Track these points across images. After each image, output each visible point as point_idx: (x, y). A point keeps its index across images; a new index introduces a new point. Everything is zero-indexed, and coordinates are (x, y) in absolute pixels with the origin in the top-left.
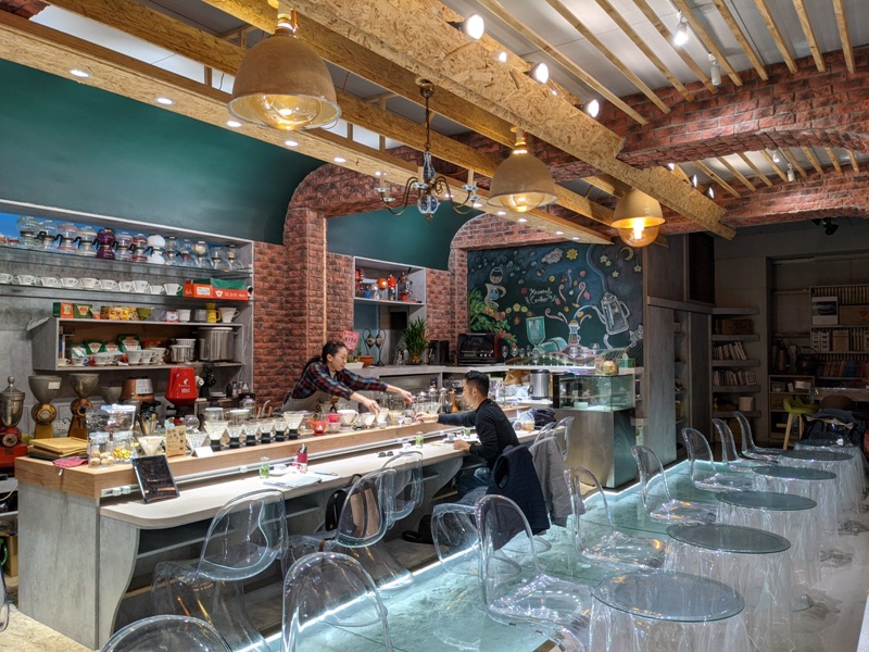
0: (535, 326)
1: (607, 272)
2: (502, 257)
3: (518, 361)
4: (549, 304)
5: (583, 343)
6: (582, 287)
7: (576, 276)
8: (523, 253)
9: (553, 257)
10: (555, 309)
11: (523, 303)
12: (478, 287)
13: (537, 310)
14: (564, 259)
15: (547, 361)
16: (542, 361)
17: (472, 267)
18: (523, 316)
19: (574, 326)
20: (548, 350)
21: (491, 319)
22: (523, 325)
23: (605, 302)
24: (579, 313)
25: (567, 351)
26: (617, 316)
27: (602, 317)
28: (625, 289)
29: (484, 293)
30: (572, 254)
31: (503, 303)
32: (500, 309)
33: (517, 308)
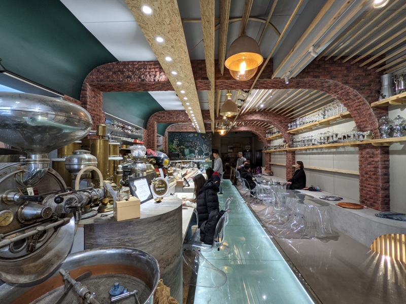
0: (187, 151)
1: (204, 139)
2: (178, 134)
3: (183, 159)
4: (190, 146)
5: (199, 155)
6: (198, 142)
7: (197, 140)
8: (184, 134)
9: (191, 135)
10: (192, 147)
11: (184, 146)
12: (171, 141)
13: (187, 147)
14: (194, 136)
15: (190, 159)
16: (189, 159)
17: (169, 136)
18: (184, 149)
19: (196, 151)
20: (190, 156)
21: (175, 149)
22: (184, 151)
23: (204, 146)
24: (197, 148)
25: (195, 157)
26: (206, 149)
27: (203, 149)
28: (208, 143)
29: (173, 143)
30: (196, 135)
31: (178, 146)
32: (177, 147)
33: (182, 147)
